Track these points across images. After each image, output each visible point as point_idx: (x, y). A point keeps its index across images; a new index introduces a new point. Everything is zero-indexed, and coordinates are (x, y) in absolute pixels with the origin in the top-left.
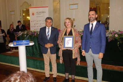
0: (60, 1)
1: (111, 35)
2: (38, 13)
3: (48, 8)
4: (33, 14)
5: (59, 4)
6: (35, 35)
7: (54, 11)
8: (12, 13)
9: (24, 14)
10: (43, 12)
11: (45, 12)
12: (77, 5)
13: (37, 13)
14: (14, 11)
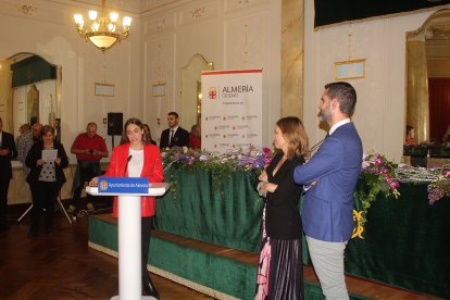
0: (303, 51)
1: (441, 177)
2: (230, 89)
4: (213, 95)
5: (300, 63)
7: (282, 84)
8: (159, 90)
9: (200, 96)
10: (245, 89)
12: (362, 64)
13: (226, 90)
14: (164, 84)
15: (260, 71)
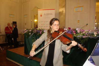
0: (65, 5)
2: (46, 14)
3: (54, 10)
4: (41, 16)
6: (40, 33)
8: (26, 16)
11: (52, 14)
14: (27, 15)
15: (54, 9)
